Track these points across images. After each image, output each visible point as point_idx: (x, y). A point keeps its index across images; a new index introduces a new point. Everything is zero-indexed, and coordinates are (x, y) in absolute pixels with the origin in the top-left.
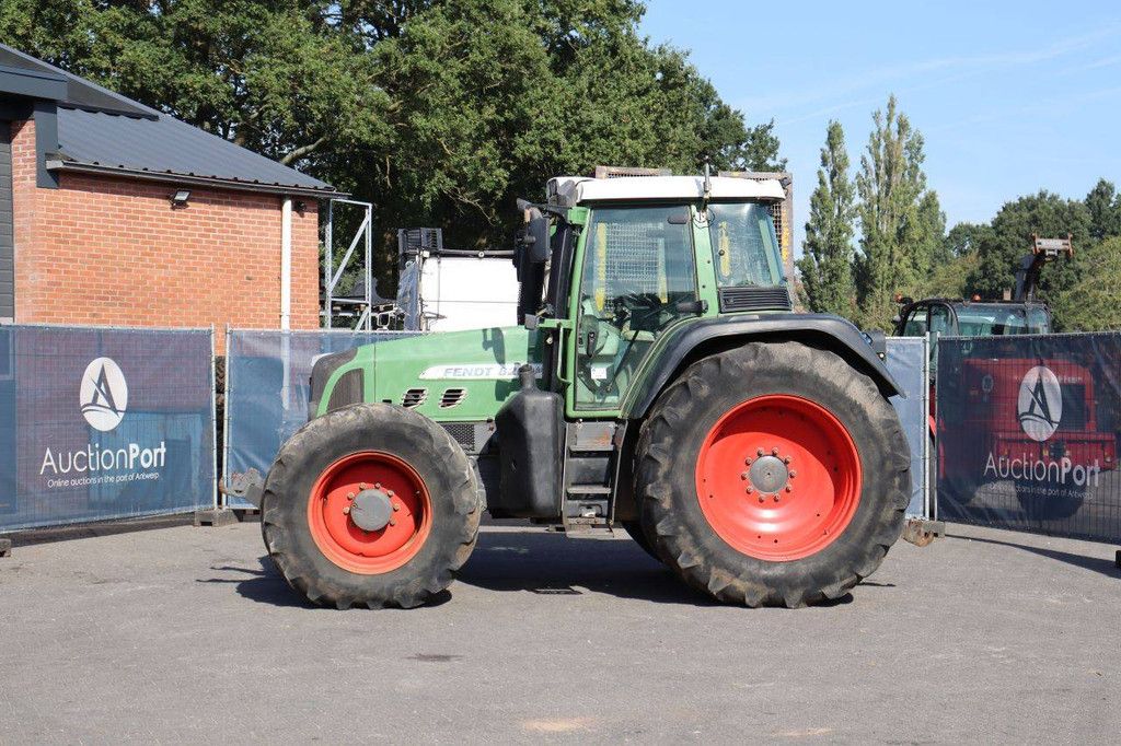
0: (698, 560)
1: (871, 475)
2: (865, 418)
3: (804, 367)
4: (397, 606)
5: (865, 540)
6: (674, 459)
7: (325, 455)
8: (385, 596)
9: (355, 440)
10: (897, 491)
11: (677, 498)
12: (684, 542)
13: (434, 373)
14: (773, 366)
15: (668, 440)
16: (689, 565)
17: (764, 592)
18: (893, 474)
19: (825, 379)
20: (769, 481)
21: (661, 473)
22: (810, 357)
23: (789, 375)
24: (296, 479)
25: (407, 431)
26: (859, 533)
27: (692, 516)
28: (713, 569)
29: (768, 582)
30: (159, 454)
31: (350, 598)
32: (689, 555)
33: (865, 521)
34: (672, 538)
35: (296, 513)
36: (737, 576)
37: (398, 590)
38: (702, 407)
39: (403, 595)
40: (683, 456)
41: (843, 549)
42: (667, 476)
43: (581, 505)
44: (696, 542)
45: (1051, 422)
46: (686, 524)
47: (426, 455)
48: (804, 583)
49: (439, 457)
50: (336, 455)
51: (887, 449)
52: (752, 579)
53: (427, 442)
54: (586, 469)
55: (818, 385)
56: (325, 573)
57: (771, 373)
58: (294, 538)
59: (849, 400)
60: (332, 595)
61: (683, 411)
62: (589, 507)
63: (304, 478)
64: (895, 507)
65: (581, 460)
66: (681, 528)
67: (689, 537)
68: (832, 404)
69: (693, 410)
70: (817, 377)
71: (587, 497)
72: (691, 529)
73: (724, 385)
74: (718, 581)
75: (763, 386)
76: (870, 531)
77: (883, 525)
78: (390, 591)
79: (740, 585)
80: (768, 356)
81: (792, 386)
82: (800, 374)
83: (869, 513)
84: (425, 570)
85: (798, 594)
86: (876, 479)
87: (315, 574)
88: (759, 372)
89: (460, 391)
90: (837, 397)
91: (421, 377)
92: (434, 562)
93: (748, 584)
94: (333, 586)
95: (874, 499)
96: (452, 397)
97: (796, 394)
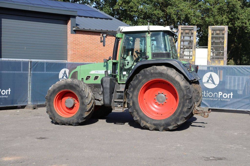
0: (138, 118)
1: (181, 99)
2: (180, 85)
3: (165, 72)
4: (72, 125)
5: (179, 115)
6: (133, 94)
7: (57, 90)
8: (69, 123)
10: (188, 104)
11: (133, 103)
12: (135, 114)
13: (93, 72)
14: (157, 72)
15: (132, 89)
16: (136, 119)
17: (154, 127)
18: (187, 99)
19: (170, 75)
20: (161, 100)
21: (130, 97)
22: (166, 69)
23: (161, 74)
24: (51, 95)
25: (74, 85)
26: (177, 114)
27: (137, 108)
28: (142, 121)
29: (154, 125)
31: (61, 123)
32: (136, 117)
33: (179, 111)
34: (133, 112)
35: (51, 103)
36: (147, 123)
37: (71, 121)
38: (140, 81)
39: (73, 122)
40: (135, 93)
41: (173, 118)
43: (117, 104)
44: (138, 114)
46: (135, 109)
47: (78, 91)
48: (163, 125)
49: (81, 92)
50: (59, 90)
51: (185, 93)
52: (151, 124)
54: (120, 95)
55: (168, 76)
56: (57, 117)
57: (156, 73)
58: (50, 108)
59: (176, 80)
60: (58, 122)
61: (136, 82)
62: (119, 104)
63: (53, 95)
64: (187, 108)
65: (119, 93)
66: (134, 110)
67: (136, 113)
68: (171, 81)
70: (168, 74)
71: (118, 102)
72: (137, 111)
73: (145, 76)
74: (143, 123)
75: (155, 77)
76: (180, 113)
77: (184, 112)
78: (70, 121)
79: (148, 125)
80: (156, 69)
81: (162, 76)
82: (163, 74)
83: (180, 109)
84: (77, 117)
85: (162, 128)
86: (182, 100)
87: (55, 117)
88: (154, 73)
89: (98, 77)
90: (173, 80)
91: (90, 73)
92: (79, 116)
93: (150, 125)
94: (58, 120)
95: (181, 106)
96: (96, 78)
97: (163, 79)
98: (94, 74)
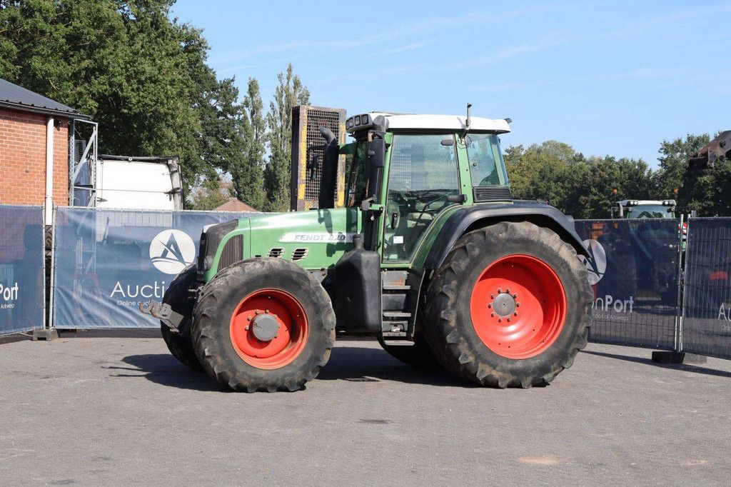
0: (471, 359)
1: (572, 305)
2: (570, 270)
3: (534, 238)
4: (286, 390)
5: (568, 345)
6: (458, 295)
7: (242, 291)
8: (280, 383)
9: (261, 281)
10: (587, 315)
11: (459, 320)
12: (463, 348)
13: (288, 238)
14: (517, 237)
15: (454, 283)
16: (466, 362)
17: (510, 378)
18: (584, 305)
19: (547, 245)
20: (504, 309)
21: (449, 303)
22: (538, 232)
23: (526, 242)
24: (223, 306)
25: (294, 276)
26: (565, 341)
27: (468, 331)
28: (480, 365)
29: (513, 372)
30: (14, 291)
31: (257, 385)
32: (465, 355)
33: (569, 333)
34: (456, 345)
35: (222, 329)
36: (495, 368)
37: (288, 379)
38: (475, 262)
39: (291, 382)
40: (463, 293)
41: (555, 351)
42: (454, 305)
43: (391, 324)
44: (471, 347)
45: (598, 274)
46: (464, 336)
47: (306, 291)
48: (534, 372)
49: (314, 293)
50: (248, 291)
51: (582, 289)
52: (503, 371)
53: (306, 283)
54: (391, 302)
55: (544, 249)
56: (241, 369)
57: (515, 241)
58: (221, 345)
59: (560, 258)
60: (246, 383)
61: (463, 264)
62: (396, 325)
63: (228, 306)
64: (585, 325)
65: (389, 295)
66: (462, 338)
67: (466, 344)
68: (550, 260)
69: (470, 264)
70: (542, 244)
71: (393, 319)
72: (468, 339)
73: (488, 248)
74: (483, 371)
75: (511, 250)
76: (571, 340)
77: (578, 336)
78: (283, 380)
79: (496, 374)
80: (514, 230)
81: (527, 249)
82: (532, 242)
83: (571, 328)
84: (305, 366)
85: (529, 380)
86: (575, 308)
87: (234, 370)
88: (508, 240)
89: (304, 250)
90: (554, 256)
91: (280, 241)
92: (310, 361)
93: (500, 373)
94: (246, 377)
95: (573, 320)
96: (299, 254)
97: (530, 254)
98: (291, 243)
